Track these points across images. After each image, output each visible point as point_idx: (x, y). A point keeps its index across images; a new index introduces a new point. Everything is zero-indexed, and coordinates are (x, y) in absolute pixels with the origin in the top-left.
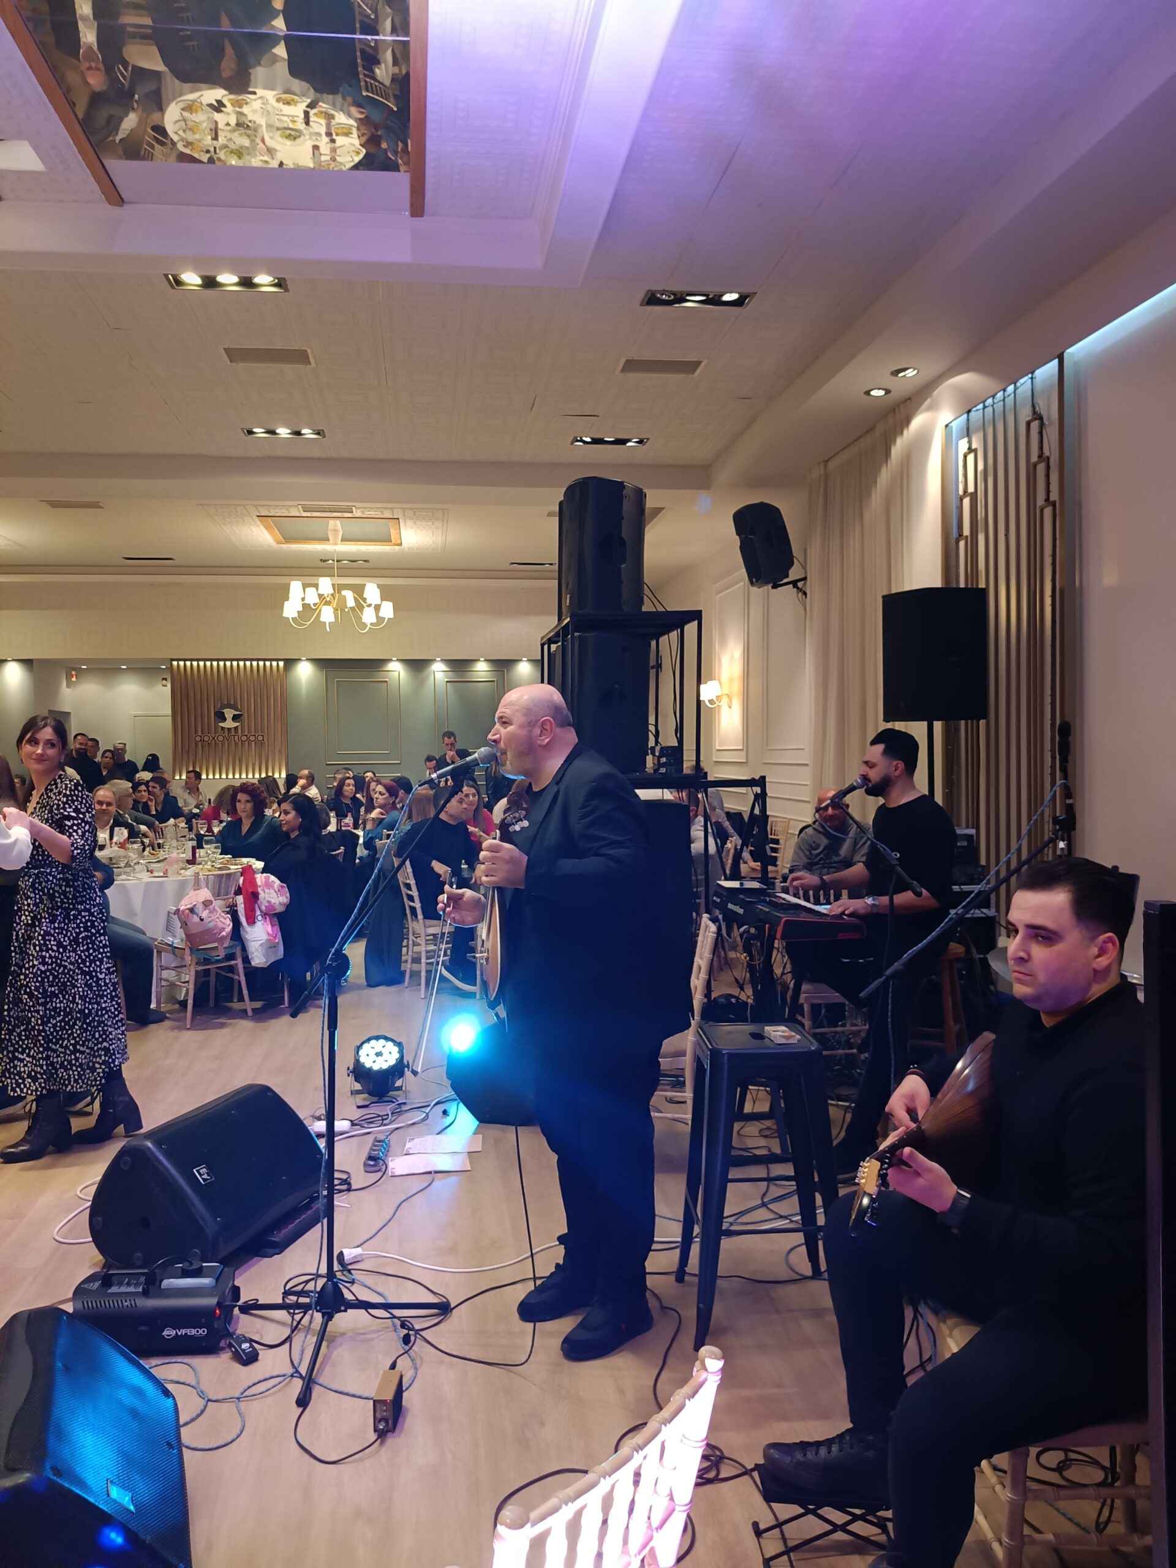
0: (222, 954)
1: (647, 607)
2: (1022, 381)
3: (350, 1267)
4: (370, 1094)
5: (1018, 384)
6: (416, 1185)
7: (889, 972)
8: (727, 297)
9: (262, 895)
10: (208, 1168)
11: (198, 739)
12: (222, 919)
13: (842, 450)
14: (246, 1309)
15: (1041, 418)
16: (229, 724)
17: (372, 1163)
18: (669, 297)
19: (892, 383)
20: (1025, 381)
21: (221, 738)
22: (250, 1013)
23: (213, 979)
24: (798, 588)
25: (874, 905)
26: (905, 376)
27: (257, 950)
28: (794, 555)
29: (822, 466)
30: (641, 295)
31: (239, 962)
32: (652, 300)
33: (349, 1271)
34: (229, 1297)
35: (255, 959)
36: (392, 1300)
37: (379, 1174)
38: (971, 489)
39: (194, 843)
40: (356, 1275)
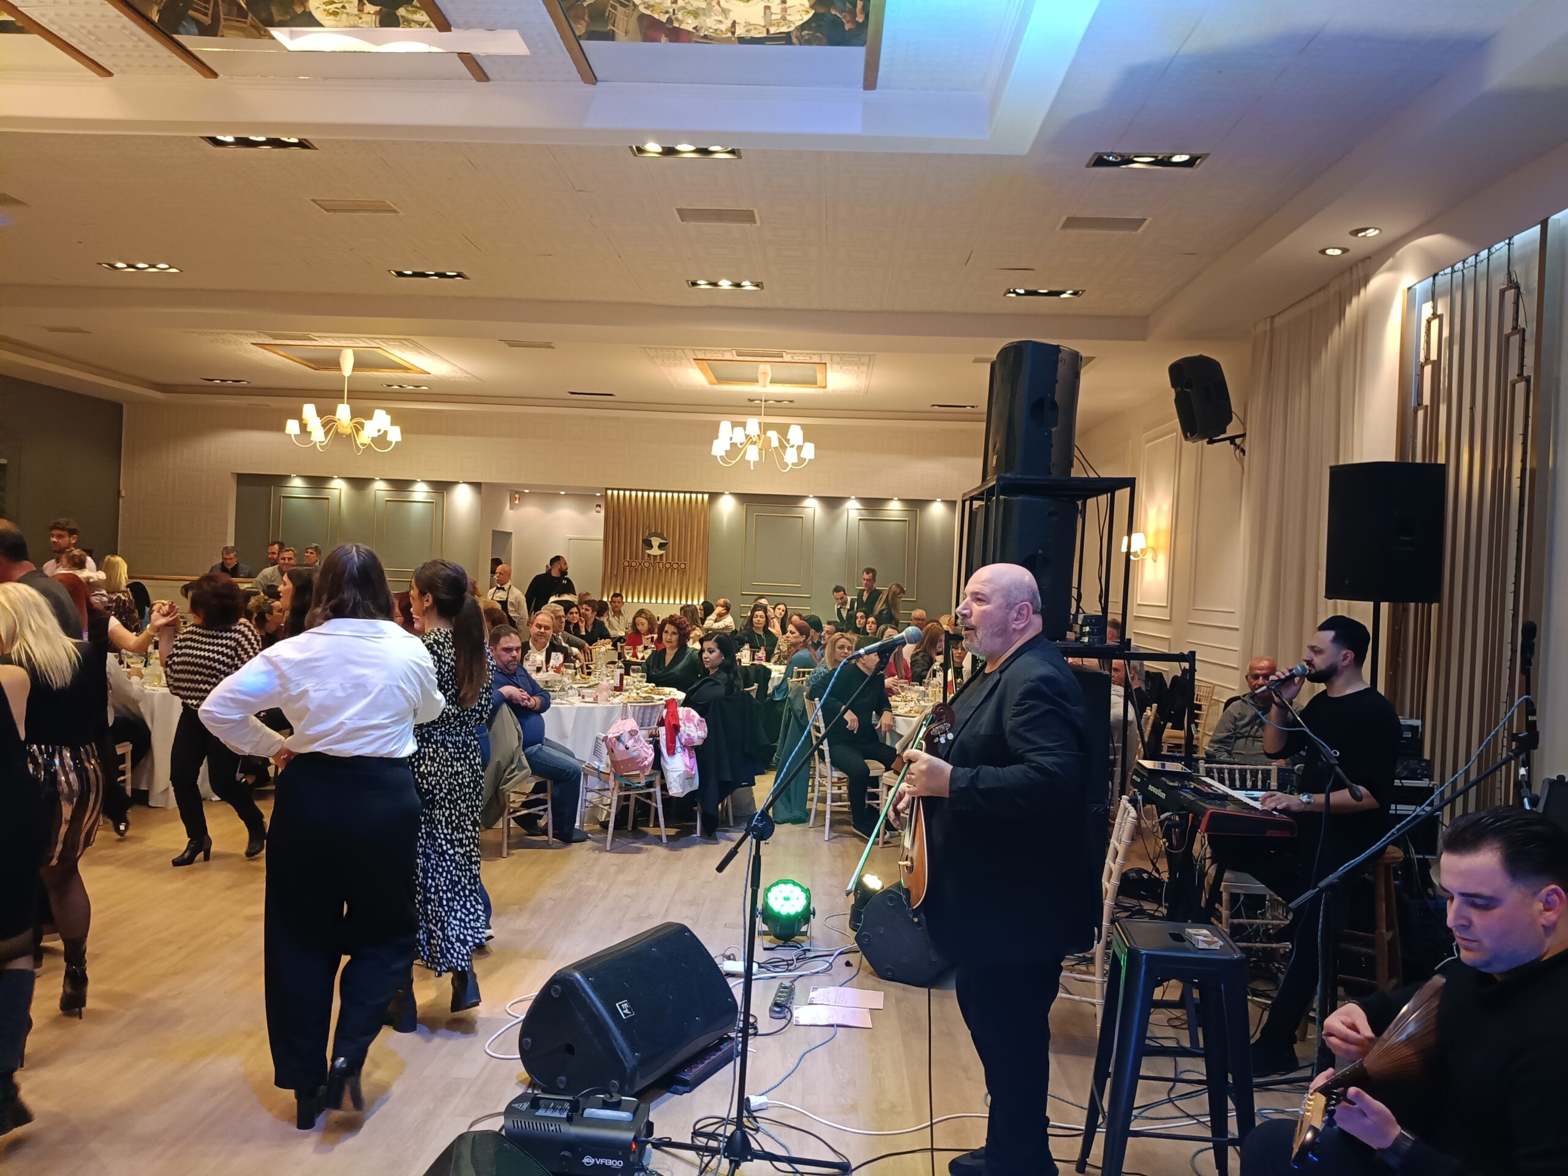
0: (643, 782)
1: (1076, 472)
2: (1497, 246)
3: (755, 1114)
4: (777, 937)
5: (1493, 250)
6: (819, 1036)
7: (1322, 884)
8: (1177, 159)
9: (682, 728)
10: (629, 1003)
11: (626, 564)
12: (645, 749)
13: (1291, 307)
14: (660, 1145)
15: (1517, 287)
16: (655, 551)
17: (777, 1009)
18: (1116, 158)
19: (1351, 242)
20: (1501, 248)
21: (647, 565)
22: (665, 840)
23: (632, 803)
24: (1235, 445)
25: (1308, 803)
26: (1365, 236)
27: (675, 781)
28: (1233, 409)
29: (1268, 320)
30: (1089, 155)
31: (657, 790)
32: (1100, 161)
33: (755, 1118)
34: (644, 1132)
35: (673, 788)
36: (795, 1154)
37: (784, 1022)
38: (1434, 356)
39: (622, 671)
40: (762, 1124)
